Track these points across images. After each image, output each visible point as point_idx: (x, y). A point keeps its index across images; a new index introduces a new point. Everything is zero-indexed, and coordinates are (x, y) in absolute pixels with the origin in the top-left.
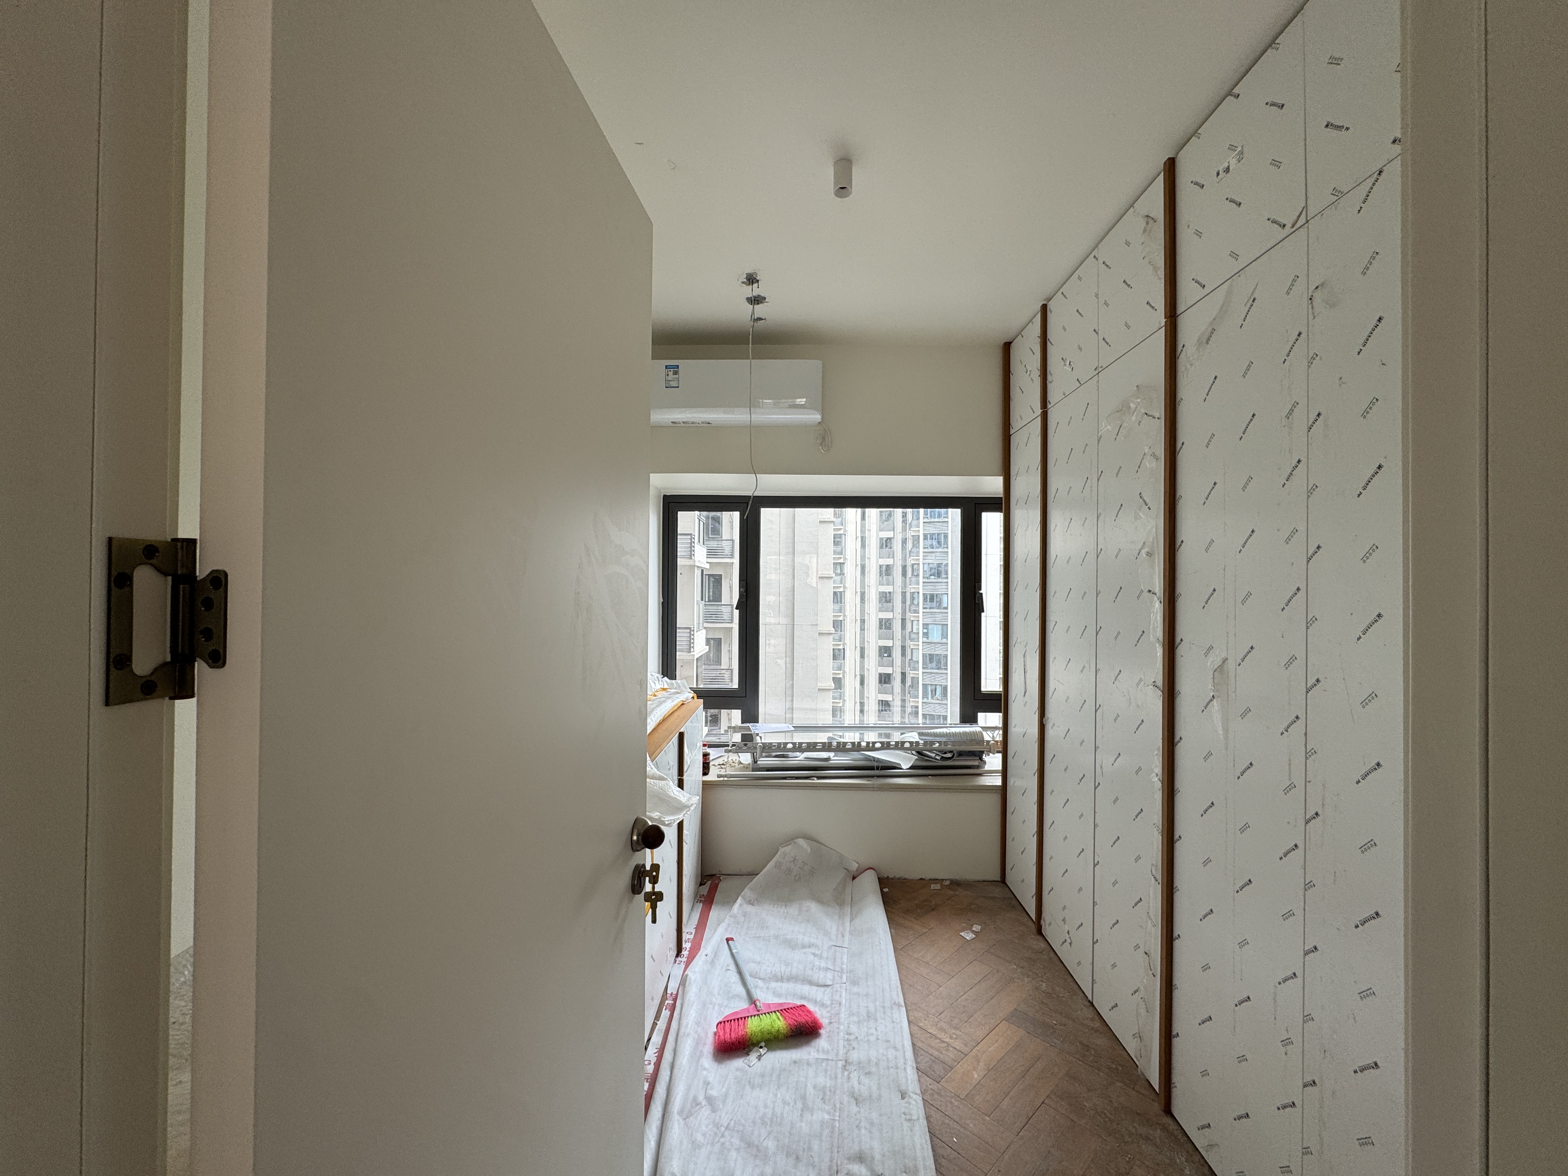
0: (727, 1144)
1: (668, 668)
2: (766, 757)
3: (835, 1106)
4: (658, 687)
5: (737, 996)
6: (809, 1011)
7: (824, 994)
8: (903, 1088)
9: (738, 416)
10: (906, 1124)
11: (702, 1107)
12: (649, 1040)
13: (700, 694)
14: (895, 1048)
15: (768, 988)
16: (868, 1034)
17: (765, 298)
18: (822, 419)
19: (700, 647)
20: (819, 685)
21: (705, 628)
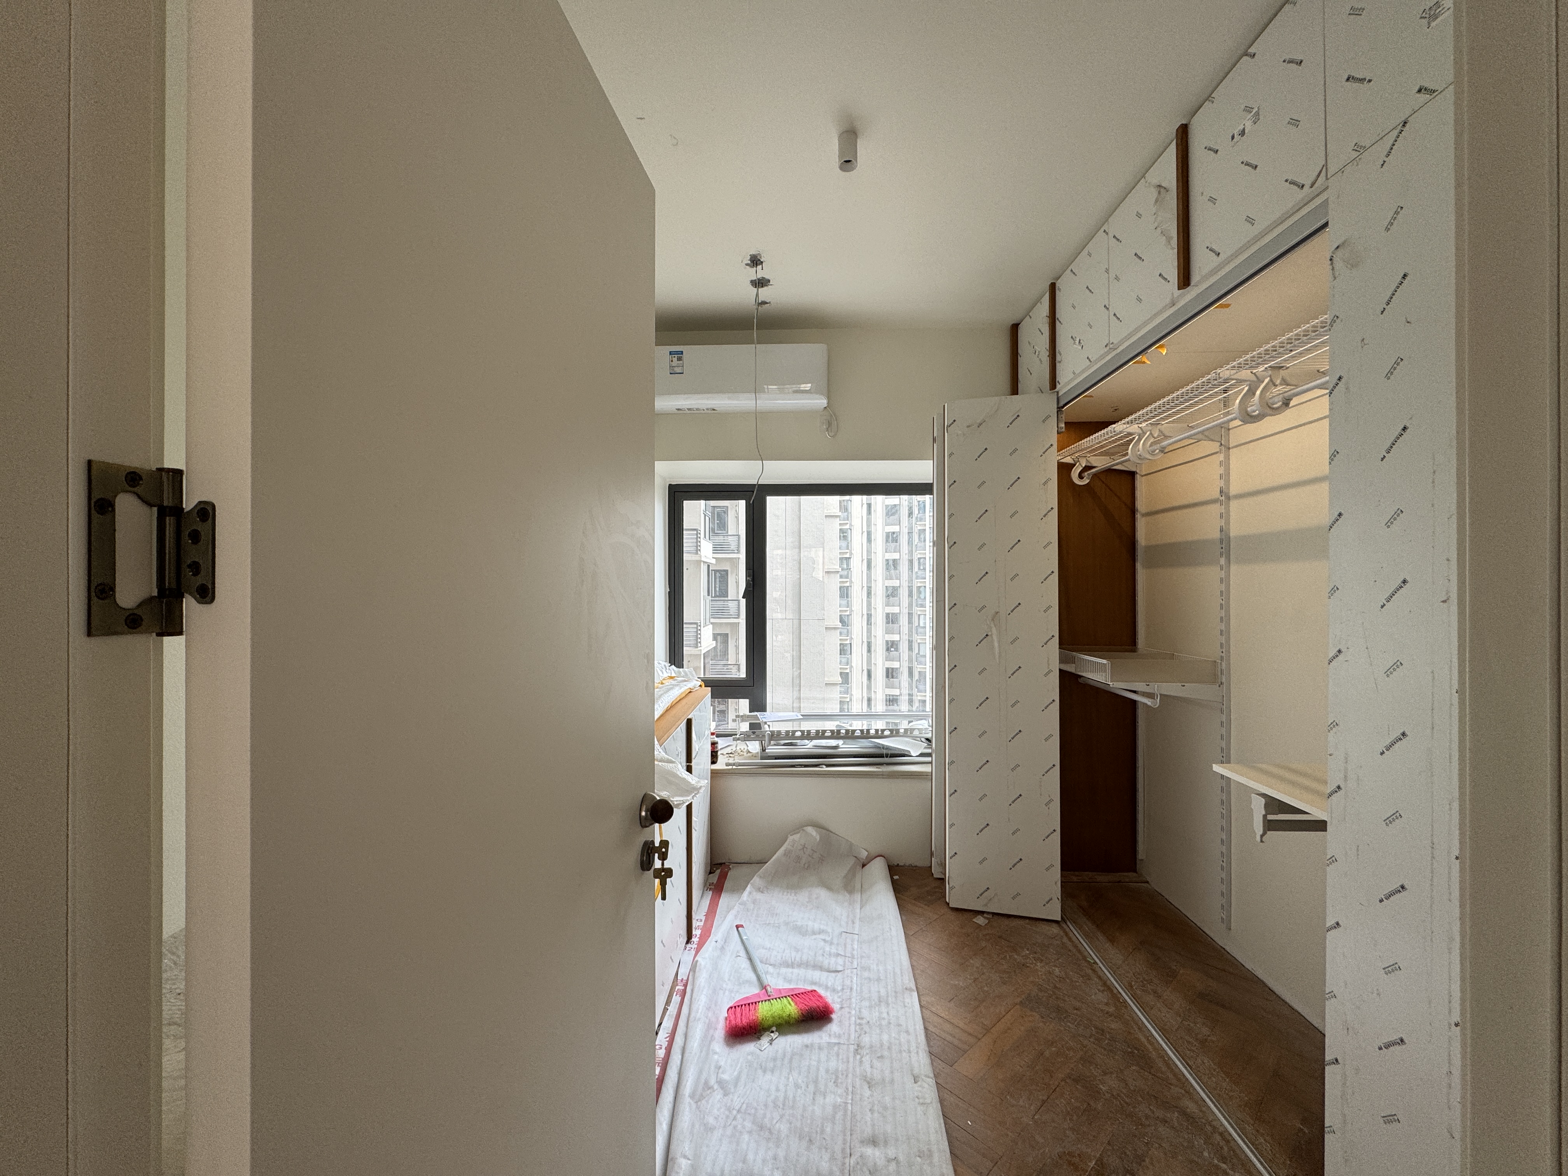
0: (739, 1126)
1: (675, 657)
2: (775, 745)
3: (847, 1089)
4: (666, 675)
5: (748, 982)
6: (820, 996)
7: (835, 980)
8: (916, 1071)
9: (742, 402)
10: (920, 1109)
11: (714, 1091)
12: (660, 1025)
13: (707, 683)
14: (907, 1032)
15: (778, 974)
16: (880, 1018)
17: (769, 281)
18: (828, 403)
19: (707, 642)
20: (826, 679)
21: (712, 623)
